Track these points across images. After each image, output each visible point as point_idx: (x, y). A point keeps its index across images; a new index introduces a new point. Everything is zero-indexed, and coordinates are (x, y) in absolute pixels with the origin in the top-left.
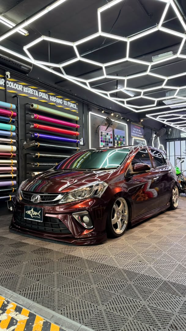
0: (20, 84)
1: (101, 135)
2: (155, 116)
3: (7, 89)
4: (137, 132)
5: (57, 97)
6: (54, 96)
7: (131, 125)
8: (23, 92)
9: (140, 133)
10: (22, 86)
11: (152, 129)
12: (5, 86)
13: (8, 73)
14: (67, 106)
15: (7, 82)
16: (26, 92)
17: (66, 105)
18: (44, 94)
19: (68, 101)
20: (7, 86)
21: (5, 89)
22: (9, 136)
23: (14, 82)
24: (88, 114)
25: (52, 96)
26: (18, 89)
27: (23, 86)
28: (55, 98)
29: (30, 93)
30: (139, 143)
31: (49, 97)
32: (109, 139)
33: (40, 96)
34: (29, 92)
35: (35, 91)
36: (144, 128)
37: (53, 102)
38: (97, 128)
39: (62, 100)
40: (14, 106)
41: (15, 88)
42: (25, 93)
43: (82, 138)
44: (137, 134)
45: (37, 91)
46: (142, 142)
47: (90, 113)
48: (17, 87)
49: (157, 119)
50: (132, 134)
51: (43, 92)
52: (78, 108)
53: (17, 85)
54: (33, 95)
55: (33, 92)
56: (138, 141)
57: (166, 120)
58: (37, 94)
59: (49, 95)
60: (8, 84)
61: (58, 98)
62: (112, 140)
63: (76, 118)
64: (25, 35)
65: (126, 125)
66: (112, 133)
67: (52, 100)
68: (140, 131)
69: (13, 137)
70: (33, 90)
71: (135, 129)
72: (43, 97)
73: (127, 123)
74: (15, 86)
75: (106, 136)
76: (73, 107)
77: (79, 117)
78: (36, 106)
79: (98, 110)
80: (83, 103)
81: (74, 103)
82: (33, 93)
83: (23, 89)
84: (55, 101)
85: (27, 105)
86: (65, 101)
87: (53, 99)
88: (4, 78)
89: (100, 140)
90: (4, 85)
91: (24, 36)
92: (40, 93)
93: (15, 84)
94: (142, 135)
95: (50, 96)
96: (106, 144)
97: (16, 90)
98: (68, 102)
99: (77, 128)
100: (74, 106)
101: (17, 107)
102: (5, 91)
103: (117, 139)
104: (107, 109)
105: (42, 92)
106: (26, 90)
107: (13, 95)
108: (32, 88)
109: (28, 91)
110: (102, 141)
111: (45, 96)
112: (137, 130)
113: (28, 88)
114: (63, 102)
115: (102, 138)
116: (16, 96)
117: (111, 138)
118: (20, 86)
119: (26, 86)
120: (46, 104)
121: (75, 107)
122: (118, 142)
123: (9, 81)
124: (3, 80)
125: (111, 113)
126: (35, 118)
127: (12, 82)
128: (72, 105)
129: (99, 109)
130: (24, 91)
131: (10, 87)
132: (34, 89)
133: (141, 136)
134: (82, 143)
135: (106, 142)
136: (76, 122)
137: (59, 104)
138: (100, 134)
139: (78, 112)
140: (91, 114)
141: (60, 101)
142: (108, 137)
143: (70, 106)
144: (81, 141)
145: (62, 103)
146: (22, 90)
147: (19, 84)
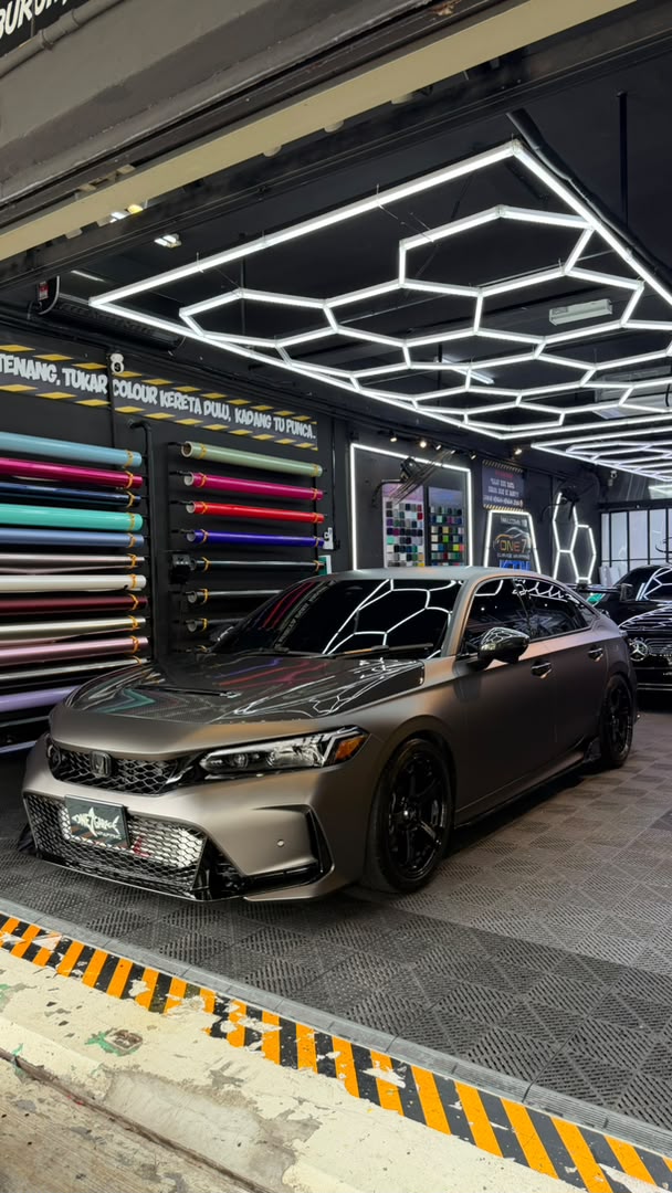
0: (150, 385)
1: (389, 514)
2: (564, 448)
3: (115, 402)
4: (501, 492)
5: (254, 411)
6: (246, 407)
7: (484, 469)
8: (158, 408)
9: (513, 494)
10: (155, 389)
11: (551, 477)
12: (109, 396)
13: (117, 358)
14: (284, 435)
15: (115, 382)
16: (168, 405)
17: (282, 430)
18: (218, 405)
19: (286, 417)
20: (116, 394)
21: (109, 405)
22: (123, 548)
23: (134, 380)
24: (349, 452)
25: (241, 407)
26: (145, 400)
27: (160, 387)
28: (250, 413)
29: (180, 408)
30: (510, 526)
31: (232, 414)
32: (414, 524)
33: (206, 413)
34: (175, 405)
35: (191, 399)
36: (524, 476)
37: (243, 426)
38: (377, 491)
39: (269, 417)
40: (136, 458)
41: (137, 398)
42: (165, 410)
43: (330, 529)
44: (504, 497)
45: (198, 400)
46: (518, 522)
47: (354, 446)
48: (141, 395)
49: (569, 453)
50: (486, 498)
51: (216, 400)
52: (318, 437)
53: (142, 389)
54: (187, 414)
55: (188, 404)
56: (504, 520)
57: (597, 455)
58: (198, 409)
59: (232, 407)
60: (117, 389)
61: (259, 412)
62: (421, 525)
63: (314, 469)
64: (169, 245)
65: (468, 470)
66: (422, 503)
67: (242, 422)
68: (511, 485)
69: (135, 550)
70: (186, 396)
71: (495, 482)
72: (214, 415)
73: (470, 464)
74: (137, 393)
75: (402, 515)
76: (302, 433)
77: (322, 467)
78: (198, 449)
79: (380, 433)
80: (333, 418)
81: (303, 422)
82: (187, 407)
83: (158, 398)
84: (248, 422)
85: (170, 447)
86: (279, 419)
87: (244, 417)
88: (107, 372)
89: (385, 527)
90: (105, 392)
91: (166, 247)
92: (207, 403)
93: (137, 386)
94: (518, 499)
95: (236, 410)
96: (402, 540)
97: (139, 403)
98: (288, 421)
99: (315, 501)
100: (306, 431)
101: (145, 459)
102: (109, 409)
103: (439, 519)
104: (406, 427)
105: (211, 400)
106: (167, 399)
107: (132, 421)
108: (183, 393)
109: (172, 402)
110: (390, 532)
111: (219, 411)
112: (503, 483)
113: (172, 393)
114: (273, 422)
115: (389, 522)
116: (141, 424)
117: (420, 517)
118: (149, 390)
119: (166, 388)
120: (224, 439)
121: (310, 434)
122: (440, 530)
123: (120, 379)
124: (103, 377)
125: (420, 440)
126: (197, 483)
127: (127, 379)
128: (300, 430)
129: (379, 429)
130: (162, 405)
131: (123, 395)
132: (190, 394)
133: (517, 503)
134: (329, 545)
135: (403, 532)
136: (312, 481)
137: (262, 430)
138: (385, 510)
139: (316, 449)
140: (356, 449)
141: (262, 421)
142: (410, 516)
143: (294, 433)
144: (328, 540)
145: (269, 427)
146: (155, 402)
147: (146, 385)
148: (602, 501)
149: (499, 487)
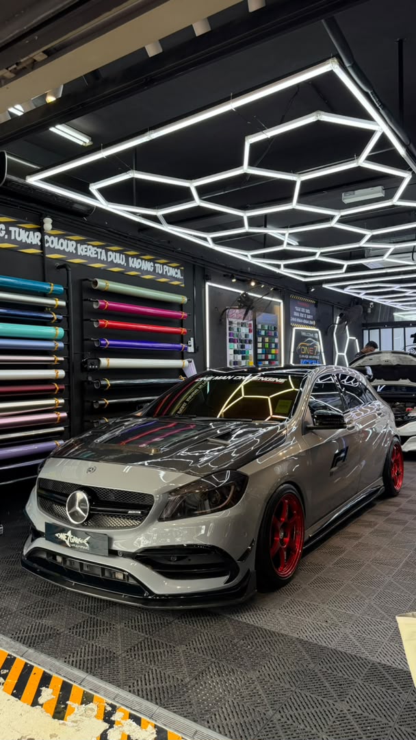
0: (71, 240)
1: (231, 329)
2: (343, 287)
3: (46, 251)
4: (302, 315)
5: (142, 259)
6: (137, 257)
7: (291, 301)
8: (76, 256)
9: (309, 317)
10: (74, 243)
11: (333, 306)
12: (42, 247)
13: (48, 223)
14: (162, 276)
15: (46, 237)
16: (83, 253)
17: (160, 272)
18: (118, 255)
19: (163, 264)
20: (47, 245)
21: (42, 253)
22: (51, 351)
23: (59, 236)
24: (205, 287)
25: (133, 256)
26: (67, 250)
27: (77, 242)
28: (139, 260)
29: (91, 256)
30: (307, 337)
31: (127, 261)
32: (247, 336)
33: (109, 260)
34: (88, 254)
35: (99, 250)
36: (316, 305)
37: (135, 269)
38: (222, 314)
39: (152, 264)
41: (62, 249)
42: (81, 257)
43: (192, 339)
44: (303, 318)
45: (103, 251)
46: (312, 335)
47: (208, 284)
48: (65, 246)
49: (346, 291)
50: (293, 319)
51: (116, 251)
52: (185, 278)
53: (65, 243)
54: (96, 260)
55: (97, 253)
56: (303, 334)
57: (364, 292)
58: (103, 257)
59: (127, 257)
60: (47, 242)
61: (145, 260)
62: (251, 336)
63: (182, 299)
65: (281, 301)
66: (252, 322)
67: (133, 266)
68: (308, 311)
69: (58, 352)
70: (95, 248)
71: (297, 309)
72: (115, 261)
73: (283, 297)
74: (62, 245)
75: (239, 330)
76: (174, 275)
77: (187, 297)
78: (102, 284)
79: (225, 276)
80: (194, 265)
81: (175, 267)
82: (96, 256)
83: (76, 249)
84: (138, 267)
85: (84, 282)
86: (159, 265)
87: (135, 263)
88: (40, 230)
89: (228, 338)
90: (39, 244)
91: (83, 146)
92: (110, 253)
93: (61, 240)
94: (312, 320)
95: (130, 258)
96: (239, 346)
97: (63, 252)
98: (165, 266)
100: (176, 274)
101: (66, 290)
102: (42, 256)
103: (263, 333)
104: (242, 272)
105: (113, 251)
106: (82, 250)
107: (58, 264)
108: (94, 246)
109: (86, 252)
110: (231, 341)
111: (119, 259)
112: (303, 310)
113: (86, 246)
114: (155, 267)
115: (231, 335)
116: (64, 266)
117: (250, 331)
118: (70, 243)
119: (82, 242)
120: (121, 277)
121: (179, 276)
122: (263, 340)
123: (50, 235)
124: (38, 234)
125: (251, 281)
126: (102, 307)
127: (55, 236)
128: (173, 272)
129: (225, 273)
130: (79, 254)
131: (52, 246)
132: (98, 247)
133: (311, 323)
134: (191, 349)
135: (239, 341)
136: (181, 307)
137: (148, 272)
138: (228, 326)
139: (183, 285)
140: (209, 286)
141: (148, 266)
142: (244, 330)
143: (169, 274)
144: (190, 346)
145: (152, 270)
146: (74, 252)
147: (68, 239)
148: (364, 322)
149: (300, 312)
